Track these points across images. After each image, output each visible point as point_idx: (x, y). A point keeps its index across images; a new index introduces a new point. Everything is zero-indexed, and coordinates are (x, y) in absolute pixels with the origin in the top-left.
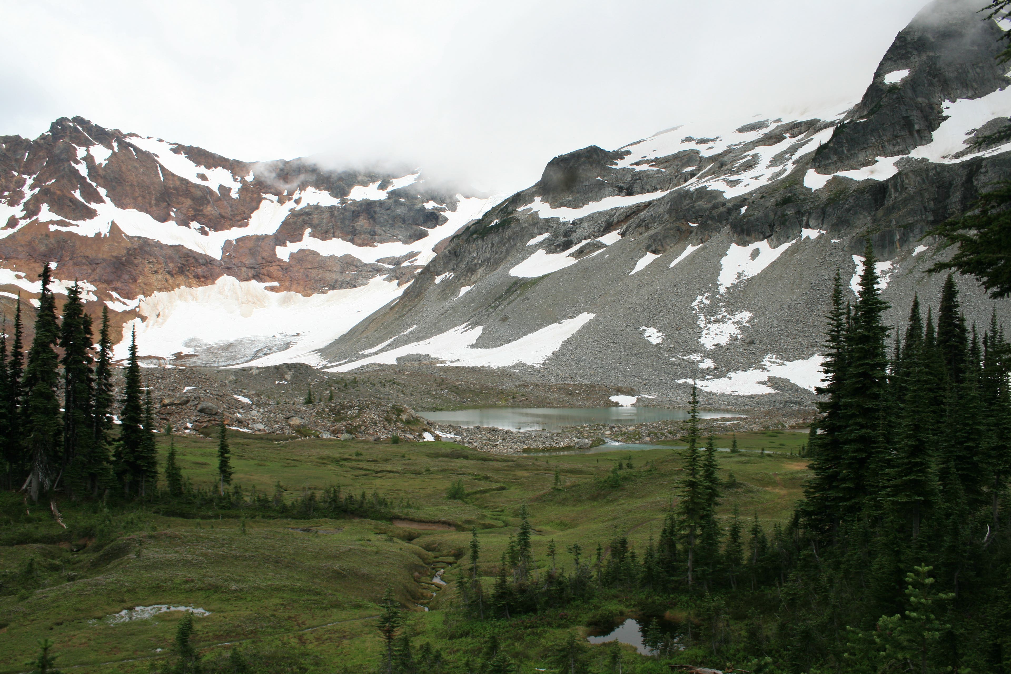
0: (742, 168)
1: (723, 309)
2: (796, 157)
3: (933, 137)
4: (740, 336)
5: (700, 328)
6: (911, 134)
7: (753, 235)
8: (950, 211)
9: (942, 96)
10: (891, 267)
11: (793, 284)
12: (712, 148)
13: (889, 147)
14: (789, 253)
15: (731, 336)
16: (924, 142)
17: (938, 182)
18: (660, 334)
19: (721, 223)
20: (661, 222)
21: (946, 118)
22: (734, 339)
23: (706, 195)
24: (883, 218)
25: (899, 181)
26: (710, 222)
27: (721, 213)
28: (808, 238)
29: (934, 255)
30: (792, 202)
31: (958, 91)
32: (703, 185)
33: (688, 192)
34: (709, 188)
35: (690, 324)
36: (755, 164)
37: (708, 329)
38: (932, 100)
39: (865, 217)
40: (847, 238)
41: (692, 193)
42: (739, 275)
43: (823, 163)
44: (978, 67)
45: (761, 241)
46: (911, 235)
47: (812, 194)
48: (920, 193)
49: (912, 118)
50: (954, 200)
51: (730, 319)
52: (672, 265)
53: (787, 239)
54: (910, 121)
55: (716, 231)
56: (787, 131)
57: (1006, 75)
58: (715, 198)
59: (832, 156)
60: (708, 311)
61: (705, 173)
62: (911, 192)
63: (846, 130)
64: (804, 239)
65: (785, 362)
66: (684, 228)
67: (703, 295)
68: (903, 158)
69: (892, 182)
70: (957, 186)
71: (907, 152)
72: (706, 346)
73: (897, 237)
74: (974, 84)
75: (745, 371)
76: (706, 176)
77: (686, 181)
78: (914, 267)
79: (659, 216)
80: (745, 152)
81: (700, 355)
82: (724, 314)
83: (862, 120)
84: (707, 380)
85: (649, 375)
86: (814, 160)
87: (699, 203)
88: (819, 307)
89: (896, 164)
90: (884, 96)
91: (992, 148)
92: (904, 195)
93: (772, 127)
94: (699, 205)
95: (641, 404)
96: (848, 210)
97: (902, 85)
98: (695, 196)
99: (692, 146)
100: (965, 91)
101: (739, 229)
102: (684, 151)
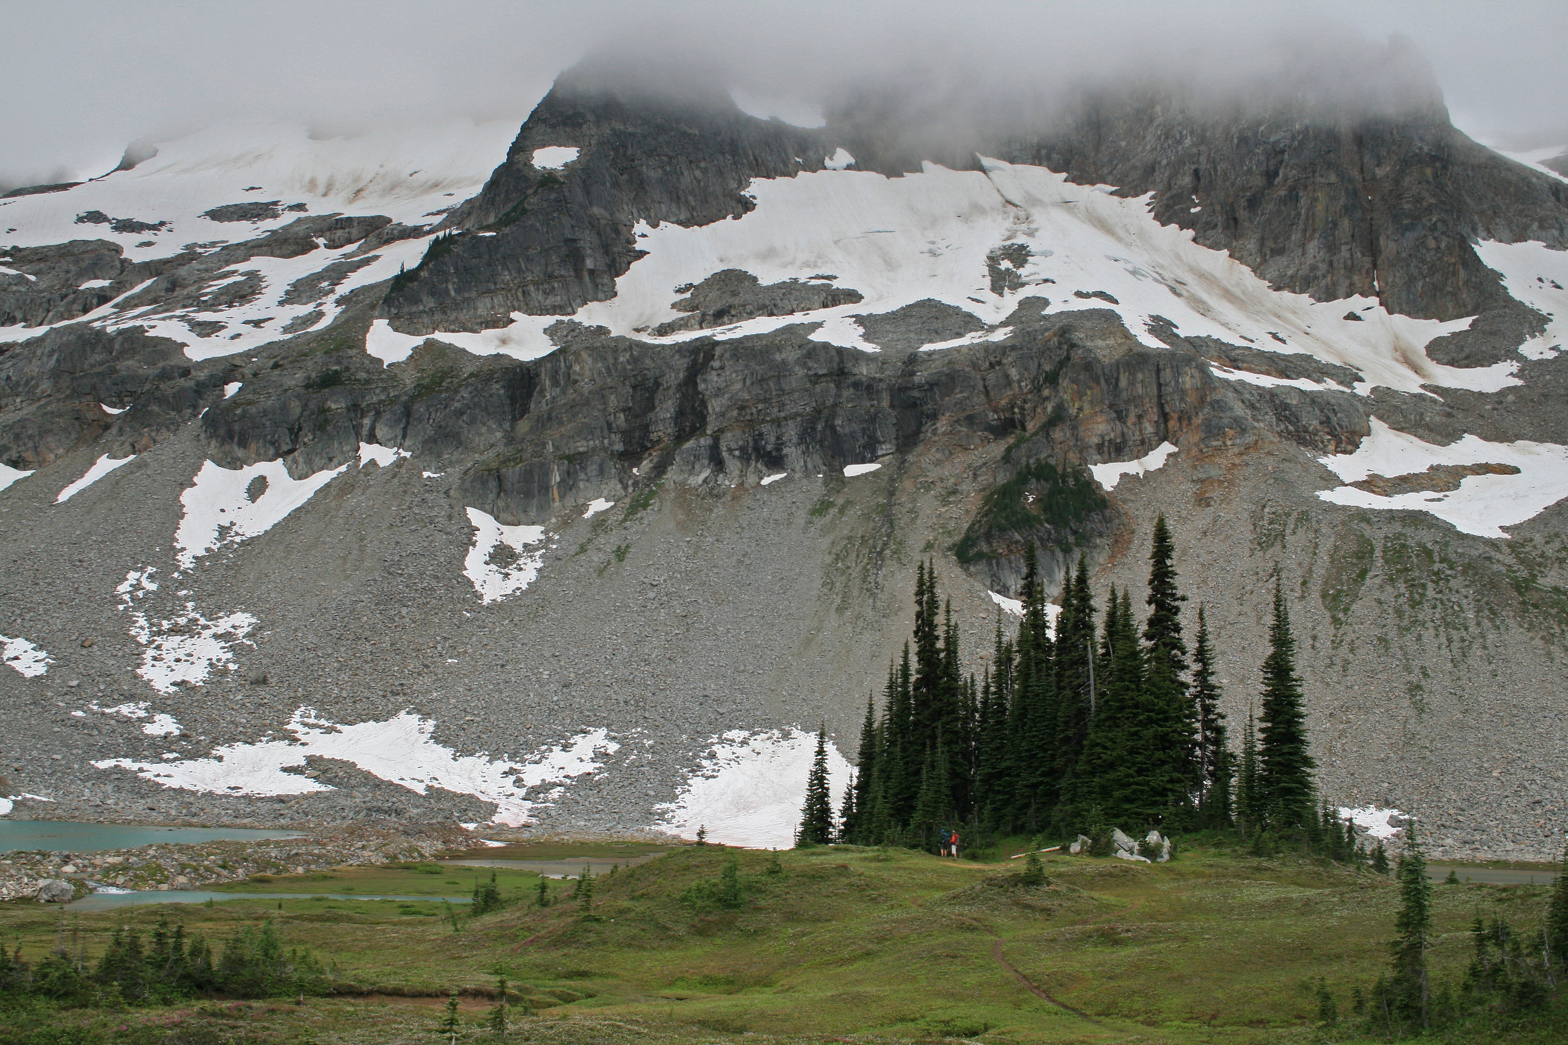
0: (223, 298)
1: (190, 605)
2: (344, 288)
3: (618, 288)
4: (232, 667)
5: (139, 644)
6: (579, 276)
7: (253, 446)
8: (654, 436)
9: (635, 211)
10: (543, 537)
11: (344, 559)
12: (149, 244)
13: (537, 296)
14: (333, 491)
15: (211, 665)
16: (601, 295)
17: (634, 376)
18: (42, 654)
19: (179, 411)
20: (32, 396)
21: (642, 254)
22: (217, 671)
23: (144, 346)
24: (529, 438)
25: (563, 365)
26: (155, 408)
27: (183, 390)
28: (373, 463)
29: (625, 520)
30: (342, 383)
31: (663, 206)
32: (138, 323)
33: (100, 334)
34: (151, 333)
35: (115, 635)
36: (253, 293)
37: (158, 647)
38: (617, 214)
39: (490, 430)
40: (456, 471)
41: (111, 339)
42: (223, 531)
43: (406, 310)
44: (698, 167)
45: (271, 460)
46: (582, 476)
47: (384, 371)
48: (601, 393)
49: (581, 244)
50: (662, 415)
51: (206, 627)
52: (64, 496)
53: (329, 462)
54: (578, 249)
55: (169, 430)
56: (321, 233)
57: (742, 193)
58: (165, 355)
59: (425, 298)
60: (154, 607)
61: (132, 297)
62: (586, 391)
63: (455, 249)
64: (365, 466)
65: (339, 726)
66: (90, 416)
67: (142, 570)
68: (562, 322)
69: (549, 365)
70: (669, 388)
71: (569, 310)
72: (156, 685)
73: (556, 478)
74: (690, 198)
75: (252, 743)
76: (136, 306)
77: (86, 311)
78: (590, 541)
79: (27, 383)
80: (228, 263)
81: (142, 705)
82: (192, 615)
83: (488, 234)
84: (167, 761)
85: (24, 749)
86: (388, 301)
87: (129, 363)
88: (404, 611)
89: (550, 332)
90: (530, 191)
91: (723, 324)
92: (571, 394)
93: (288, 218)
94: (128, 368)
95: (25, 815)
96: (460, 413)
97: (565, 176)
98: (117, 346)
99: (102, 232)
100: (674, 207)
101: (222, 431)
102: (85, 242)
